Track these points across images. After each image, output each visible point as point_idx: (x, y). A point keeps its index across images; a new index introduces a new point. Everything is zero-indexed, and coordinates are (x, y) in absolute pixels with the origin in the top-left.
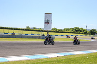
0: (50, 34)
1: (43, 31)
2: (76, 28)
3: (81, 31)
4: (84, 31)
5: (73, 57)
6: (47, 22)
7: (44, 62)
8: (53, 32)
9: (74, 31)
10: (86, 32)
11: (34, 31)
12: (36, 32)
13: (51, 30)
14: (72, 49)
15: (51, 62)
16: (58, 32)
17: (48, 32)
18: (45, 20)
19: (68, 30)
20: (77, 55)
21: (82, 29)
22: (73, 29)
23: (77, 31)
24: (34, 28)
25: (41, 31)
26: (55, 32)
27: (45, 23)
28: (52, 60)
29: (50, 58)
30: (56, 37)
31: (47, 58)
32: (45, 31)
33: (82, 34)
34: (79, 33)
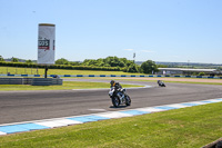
0: (50, 72)
1: (35, 66)
2: (111, 58)
3: (122, 65)
4: (128, 65)
7: (35, 140)
8: (59, 68)
9: (107, 66)
10: (134, 68)
11: (15, 66)
13: (54, 63)
14: (101, 106)
16: (71, 68)
17: (47, 68)
19: (93, 62)
21: (124, 60)
22: (104, 60)
23: (112, 65)
24: (14, 60)
25: (31, 66)
26: (63, 68)
27: (40, 47)
28: (56, 134)
29: (50, 130)
30: (65, 79)
31: (44, 130)
32: (40, 67)
33: (125, 71)
34: (118, 70)
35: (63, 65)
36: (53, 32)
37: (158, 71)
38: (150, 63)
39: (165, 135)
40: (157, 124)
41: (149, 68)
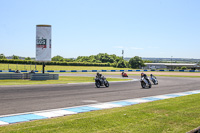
0: (47, 68)
1: (33, 63)
2: (102, 55)
3: (112, 61)
4: (118, 61)
5: (95, 115)
6: (42, 44)
7: (35, 129)
8: (55, 64)
9: (99, 62)
10: (123, 64)
11: (16, 63)
12: (19, 65)
13: (50, 60)
14: (93, 98)
15: (50, 127)
16: (65, 64)
17: (44, 64)
18: (38, 40)
19: (86, 59)
20: (105, 110)
21: (114, 56)
22: (95, 57)
23: (103, 61)
24: (15, 57)
25: (30, 63)
26: (58, 64)
27: (38, 46)
28: (53, 123)
29: (48, 119)
30: (61, 74)
31: (42, 120)
32: (38, 63)
33: (115, 66)
34: (109, 66)
35: (59, 62)
36: (49, 32)
37: (144, 66)
38: (137, 59)
39: (151, 123)
40: (144, 113)
41: (136, 64)
